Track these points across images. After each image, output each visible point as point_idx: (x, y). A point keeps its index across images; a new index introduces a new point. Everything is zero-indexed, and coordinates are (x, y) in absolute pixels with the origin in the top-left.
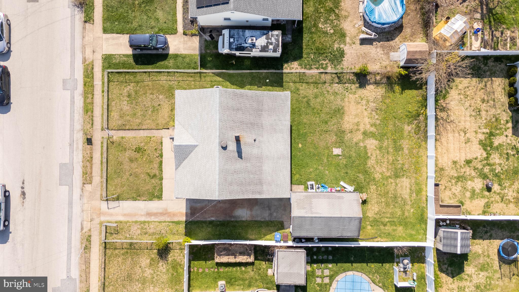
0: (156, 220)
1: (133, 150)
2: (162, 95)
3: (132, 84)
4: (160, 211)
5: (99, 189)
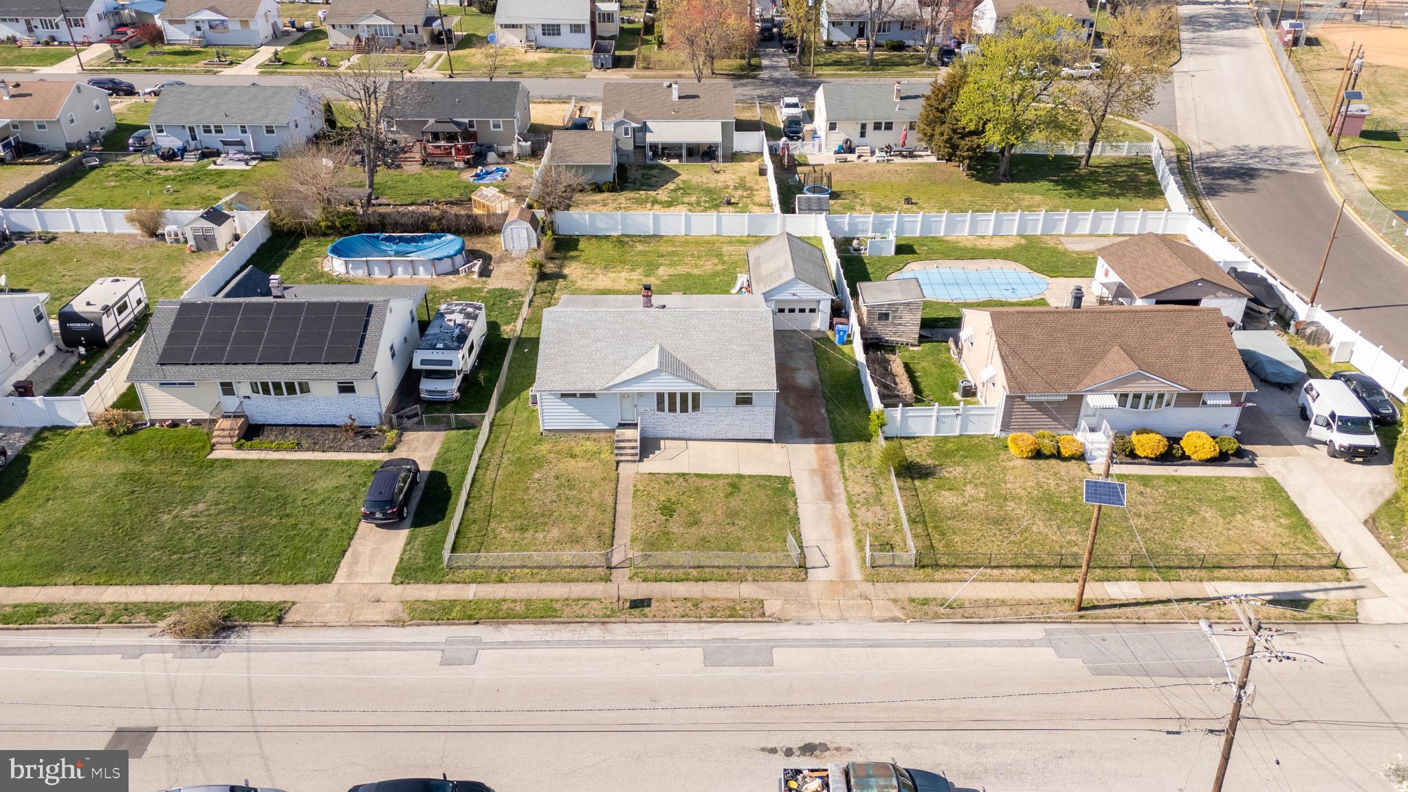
0: (841, 485)
1: (667, 520)
2: (532, 474)
3: (493, 525)
4: (818, 480)
5: (775, 585)
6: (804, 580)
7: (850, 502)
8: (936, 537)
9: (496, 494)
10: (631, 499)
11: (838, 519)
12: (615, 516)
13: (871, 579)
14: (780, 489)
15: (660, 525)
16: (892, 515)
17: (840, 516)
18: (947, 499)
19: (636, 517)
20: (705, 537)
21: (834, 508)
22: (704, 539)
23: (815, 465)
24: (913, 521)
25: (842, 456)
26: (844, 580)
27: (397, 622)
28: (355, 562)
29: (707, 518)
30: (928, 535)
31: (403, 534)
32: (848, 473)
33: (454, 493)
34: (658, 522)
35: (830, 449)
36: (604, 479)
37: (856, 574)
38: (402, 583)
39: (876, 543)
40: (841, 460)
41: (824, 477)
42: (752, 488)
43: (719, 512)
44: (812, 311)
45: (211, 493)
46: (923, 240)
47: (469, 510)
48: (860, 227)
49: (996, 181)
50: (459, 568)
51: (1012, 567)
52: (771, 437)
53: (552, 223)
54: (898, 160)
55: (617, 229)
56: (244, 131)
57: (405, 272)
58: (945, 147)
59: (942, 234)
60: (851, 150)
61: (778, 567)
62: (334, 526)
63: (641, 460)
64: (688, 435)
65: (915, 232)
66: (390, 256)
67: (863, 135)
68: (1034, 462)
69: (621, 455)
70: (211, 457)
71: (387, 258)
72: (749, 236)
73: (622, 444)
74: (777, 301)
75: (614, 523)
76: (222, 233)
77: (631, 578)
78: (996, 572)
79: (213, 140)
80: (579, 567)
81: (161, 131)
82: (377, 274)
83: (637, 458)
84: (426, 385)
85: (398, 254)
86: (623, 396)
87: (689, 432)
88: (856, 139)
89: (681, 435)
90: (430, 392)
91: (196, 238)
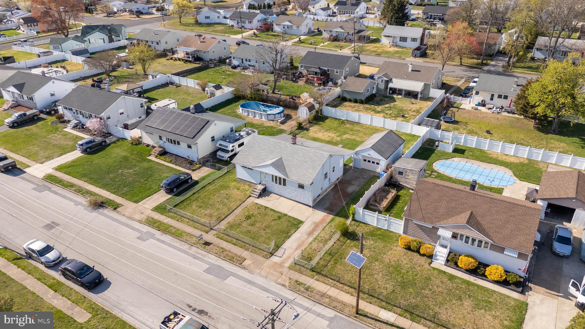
0: (319, 231)
1: (245, 220)
2: (221, 191)
3: (194, 203)
4: (313, 226)
5: (256, 256)
6: (267, 258)
7: (315, 239)
9: (205, 194)
10: (241, 210)
11: (304, 243)
12: (230, 213)
13: (290, 268)
14: (295, 225)
15: (241, 221)
17: (306, 242)
19: (236, 216)
20: (250, 231)
21: (307, 238)
23: (317, 221)
24: (330, 254)
25: (332, 221)
26: (281, 265)
27: (140, 222)
28: (149, 200)
29: (258, 225)
31: (169, 197)
32: (327, 228)
35: (331, 217)
36: (240, 200)
37: (287, 265)
38: (153, 210)
40: (330, 222)
41: (316, 226)
42: (285, 220)
43: (264, 224)
44: (378, 164)
45: (137, 168)
46: (471, 150)
47: (193, 196)
48: (446, 137)
50: (171, 212)
51: (349, 286)
52: (311, 205)
53: (321, 110)
54: (506, 114)
56: (256, 62)
57: (259, 117)
59: (486, 149)
60: (484, 105)
61: (263, 250)
62: (155, 187)
63: (258, 198)
64: (282, 195)
67: (492, 99)
68: (406, 251)
69: (253, 194)
70: (148, 158)
71: (260, 112)
73: (255, 190)
74: (363, 156)
75: (228, 215)
76: (218, 93)
77: (214, 235)
78: (340, 285)
79: (247, 63)
80: (202, 225)
81: (234, 59)
82: (250, 116)
83: (257, 196)
84: (220, 153)
86: (261, 172)
89: (280, 194)
90: (219, 156)
91: (210, 93)
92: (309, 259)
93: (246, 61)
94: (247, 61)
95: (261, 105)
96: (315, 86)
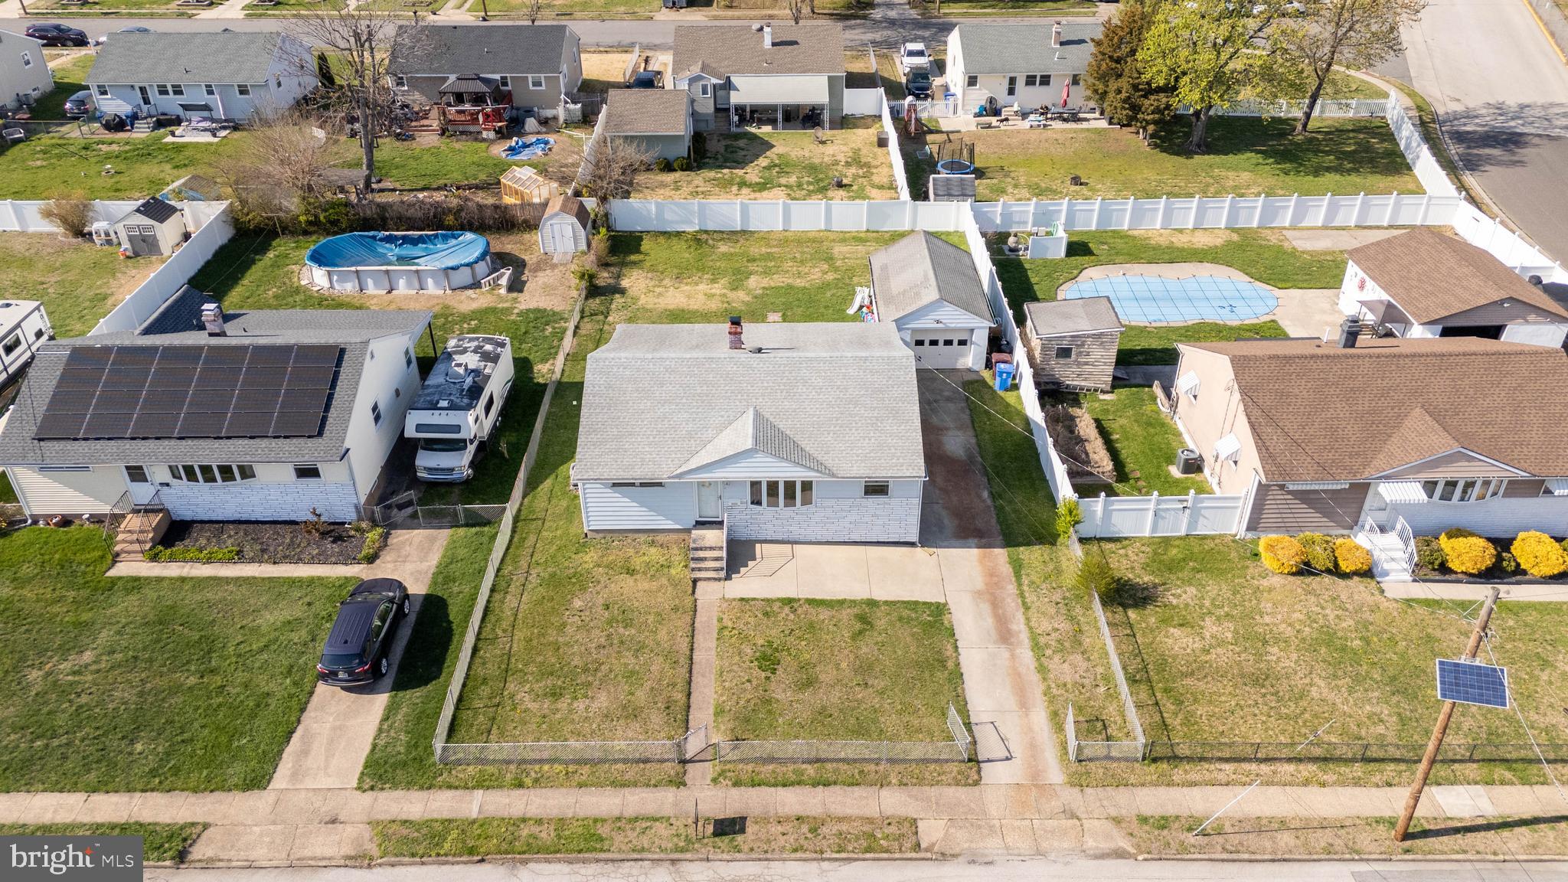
0: (1020, 617)
1: (767, 678)
2: (570, 602)
3: (511, 687)
4: (986, 607)
5: (932, 792)
6: (976, 783)
7: (1037, 647)
8: (1169, 707)
9: (519, 635)
10: (714, 644)
11: (1019, 675)
12: (690, 672)
13: (1078, 781)
14: (931, 625)
15: (758, 686)
16: (1100, 670)
17: (1023, 671)
18: (1178, 642)
19: (721, 675)
20: (824, 708)
21: (1013, 656)
22: (823, 711)
23: (979, 583)
24: (1132, 681)
25: (1018, 567)
26: (1037, 784)
27: (360, 860)
28: (305, 752)
29: (827, 675)
30: (1157, 703)
31: (380, 701)
32: (1030, 598)
33: (457, 631)
34: (755, 682)
35: (1000, 554)
36: (675, 609)
37: (1055, 775)
38: (372, 788)
39: (1081, 719)
40: (1018, 575)
41: (995, 604)
42: (891, 624)
43: (844, 665)
44: (962, 343)
45: (104, 634)
46: (1102, 235)
47: (478, 661)
48: (1016, 218)
49: (1188, 153)
50: (459, 762)
51: (1289, 760)
52: (915, 538)
53: (606, 215)
54: (1058, 125)
55: (690, 222)
56: (210, 92)
57: (409, 285)
58: (1123, 108)
59: (1126, 227)
60: (996, 112)
61: (936, 761)
62: (279, 687)
63: (728, 578)
64: (792, 537)
65: (1090, 226)
66: (390, 264)
67: (1011, 92)
68: (1298, 580)
69: (700, 569)
70: (112, 573)
71: (384, 268)
72: (868, 231)
73: (701, 554)
74: (914, 331)
75: (690, 683)
76: (167, 233)
77: (715, 780)
78: (1265, 768)
79: (171, 104)
80: (638, 761)
81: (105, 93)
82: (371, 289)
83: (723, 574)
84: (425, 461)
85: (402, 260)
86: (701, 484)
87: (797, 532)
88: (1002, 97)
89: (785, 537)
90: (429, 470)
91: (131, 239)
92: (1099, 725)
93: (163, 91)
94: (166, 93)
95: (381, 240)
96: (484, 140)
